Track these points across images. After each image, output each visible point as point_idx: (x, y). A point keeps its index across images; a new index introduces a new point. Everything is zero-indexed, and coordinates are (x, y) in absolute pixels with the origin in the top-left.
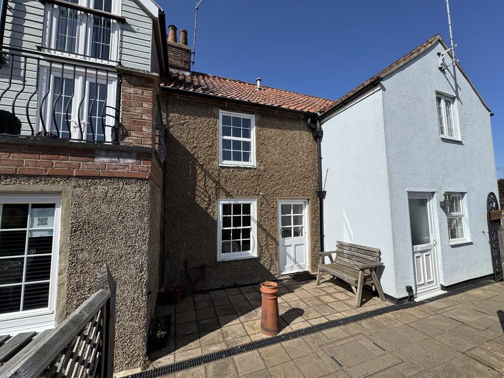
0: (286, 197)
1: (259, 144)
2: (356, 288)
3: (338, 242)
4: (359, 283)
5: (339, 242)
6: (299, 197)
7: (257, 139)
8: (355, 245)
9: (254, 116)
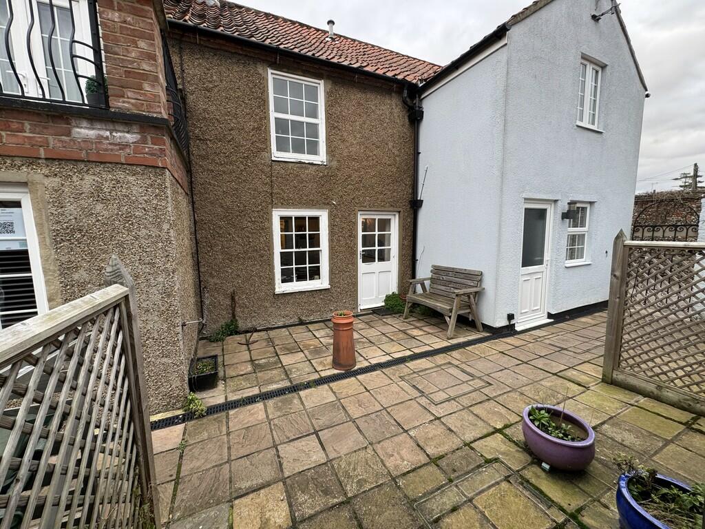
0: (368, 208)
1: (331, 127)
2: (450, 317)
3: (433, 266)
4: (453, 311)
5: (435, 266)
6: (386, 209)
7: (327, 119)
8: (453, 269)
9: (322, 82)
